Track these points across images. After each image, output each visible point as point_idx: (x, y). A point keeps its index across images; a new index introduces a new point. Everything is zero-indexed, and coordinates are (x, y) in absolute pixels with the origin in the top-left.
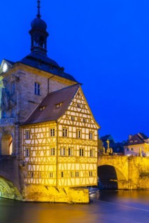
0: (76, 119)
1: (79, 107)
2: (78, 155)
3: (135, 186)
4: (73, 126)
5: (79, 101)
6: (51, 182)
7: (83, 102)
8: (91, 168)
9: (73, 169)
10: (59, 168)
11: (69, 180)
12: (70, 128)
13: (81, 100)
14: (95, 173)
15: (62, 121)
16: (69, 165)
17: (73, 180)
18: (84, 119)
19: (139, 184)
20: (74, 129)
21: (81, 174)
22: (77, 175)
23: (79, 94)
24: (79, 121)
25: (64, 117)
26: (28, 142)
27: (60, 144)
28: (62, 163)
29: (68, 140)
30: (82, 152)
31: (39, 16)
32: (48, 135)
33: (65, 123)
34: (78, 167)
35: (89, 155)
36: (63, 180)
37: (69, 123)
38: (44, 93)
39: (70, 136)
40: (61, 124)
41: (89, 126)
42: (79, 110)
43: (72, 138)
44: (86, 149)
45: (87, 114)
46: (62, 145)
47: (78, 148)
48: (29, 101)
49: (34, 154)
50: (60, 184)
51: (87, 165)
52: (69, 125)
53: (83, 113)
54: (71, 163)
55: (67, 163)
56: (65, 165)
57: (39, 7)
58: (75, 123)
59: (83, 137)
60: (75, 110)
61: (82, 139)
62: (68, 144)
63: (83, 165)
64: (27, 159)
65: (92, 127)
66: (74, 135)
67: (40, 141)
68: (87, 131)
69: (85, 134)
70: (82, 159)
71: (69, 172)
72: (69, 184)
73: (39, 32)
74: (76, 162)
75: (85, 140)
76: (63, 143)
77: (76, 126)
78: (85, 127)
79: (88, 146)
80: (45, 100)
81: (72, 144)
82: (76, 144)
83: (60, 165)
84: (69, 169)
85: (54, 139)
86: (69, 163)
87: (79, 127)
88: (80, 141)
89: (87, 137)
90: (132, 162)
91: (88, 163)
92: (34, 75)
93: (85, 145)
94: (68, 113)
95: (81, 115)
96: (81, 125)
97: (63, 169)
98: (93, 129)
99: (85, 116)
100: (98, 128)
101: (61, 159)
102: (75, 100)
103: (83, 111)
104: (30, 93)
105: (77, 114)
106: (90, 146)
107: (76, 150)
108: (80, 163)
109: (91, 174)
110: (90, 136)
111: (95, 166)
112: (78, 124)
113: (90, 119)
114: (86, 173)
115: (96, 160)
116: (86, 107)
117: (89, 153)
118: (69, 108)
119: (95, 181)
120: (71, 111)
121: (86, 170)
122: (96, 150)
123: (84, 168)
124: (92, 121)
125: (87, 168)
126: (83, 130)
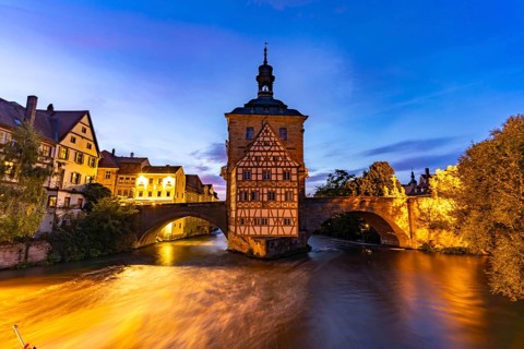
0: (262, 159)
1: (266, 144)
2: (265, 198)
4: (257, 167)
5: (267, 139)
7: (273, 139)
8: (287, 214)
9: (258, 215)
10: (239, 215)
11: (251, 228)
12: (254, 170)
13: (270, 136)
14: (295, 222)
15: (242, 164)
16: (252, 211)
17: (257, 229)
18: (275, 159)
20: (260, 171)
21: (271, 222)
22: (264, 222)
23: (267, 131)
24: (267, 160)
25: (245, 159)
27: (240, 188)
28: (243, 208)
29: (250, 184)
30: (272, 196)
31: (265, 62)
33: (247, 164)
34: (265, 213)
35: (283, 199)
36: (242, 228)
37: (251, 164)
39: (254, 178)
40: (241, 167)
41: (283, 164)
42: (267, 148)
43: (257, 181)
44: (278, 192)
45: (280, 151)
46: (242, 189)
47: (265, 191)
48: (239, 148)
50: (239, 233)
51: (281, 211)
52: (251, 167)
53: (273, 151)
54: (256, 208)
55: (249, 208)
56: (247, 211)
57: (265, 55)
58: (260, 164)
59: (274, 178)
60: (261, 149)
61: (271, 181)
62: (251, 187)
63: (274, 212)
65: (287, 164)
66: (260, 177)
68: (280, 171)
69: (277, 174)
70: (272, 204)
71: (252, 219)
72: (252, 233)
74: (263, 207)
75: (277, 181)
76: (244, 187)
77: (262, 167)
78: (276, 167)
79: (281, 188)
81: (257, 187)
82: (263, 187)
83: (239, 211)
84: (252, 215)
86: (253, 208)
87: (267, 167)
88: (269, 184)
89: (280, 178)
91: (281, 208)
92: (246, 121)
93: (277, 187)
94: (251, 154)
95: (269, 154)
96: (269, 164)
97: (243, 215)
98: (290, 167)
99: (277, 154)
100: (298, 165)
102: (261, 139)
103: (273, 149)
104: (240, 139)
105: (264, 154)
106: (285, 188)
107: (263, 194)
108: (269, 208)
109: (287, 222)
110: (286, 176)
111: (295, 213)
112: (265, 164)
113: (285, 157)
114: (278, 220)
115: (296, 205)
116: (278, 143)
117: (283, 197)
118: (252, 148)
119: (295, 232)
120: (254, 151)
121: (278, 218)
122: (296, 192)
123: (275, 215)
124: (288, 158)
125: (280, 215)
126: (273, 170)
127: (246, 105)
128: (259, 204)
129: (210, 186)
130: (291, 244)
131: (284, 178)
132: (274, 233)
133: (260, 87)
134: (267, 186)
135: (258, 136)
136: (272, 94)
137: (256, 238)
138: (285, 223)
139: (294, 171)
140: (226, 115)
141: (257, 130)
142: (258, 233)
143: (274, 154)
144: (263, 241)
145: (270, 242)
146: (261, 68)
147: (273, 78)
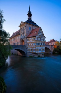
6: (34, 52)
11: (38, 51)
20: (40, 38)
21: (41, 50)
26: (28, 42)
31: (29, 10)
32: (33, 40)
35: (43, 45)
38: (31, 29)
40: (37, 37)
42: (41, 33)
48: (28, 32)
49: (30, 45)
64: (28, 46)
67: (31, 41)
70: (41, 46)
73: (30, 14)
76: (37, 42)
79: (43, 42)
80: (31, 31)
81: (39, 42)
85: (35, 41)
88: (41, 41)
89: (43, 40)
90: (52, 47)
91: (43, 47)
92: (29, 25)
94: (38, 34)
95: (41, 35)
97: (37, 48)
101: (37, 46)
102: (40, 31)
104: (28, 29)
109: (44, 50)
128: (39, 46)
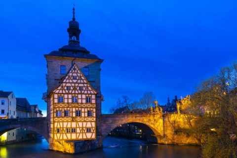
0: (72, 88)
1: (74, 78)
2: (74, 115)
3: (170, 141)
4: (68, 94)
5: (75, 75)
7: (79, 75)
8: (89, 125)
9: (69, 126)
10: (56, 126)
11: (64, 135)
12: (66, 96)
13: (77, 73)
14: (93, 130)
15: (57, 92)
16: (65, 124)
17: (69, 135)
18: (81, 89)
19: (174, 139)
20: (70, 96)
21: (78, 130)
22: (74, 131)
23: (75, 69)
24: (75, 89)
25: (60, 88)
27: (56, 108)
28: (58, 122)
29: (63, 105)
30: (78, 114)
31: (74, 19)
33: (61, 92)
34: (74, 125)
35: (86, 115)
36: (58, 135)
37: (64, 92)
39: (66, 101)
40: (56, 94)
41: (86, 92)
42: (75, 81)
43: (68, 103)
44: (83, 111)
45: (84, 83)
46: (57, 109)
47: (74, 110)
48: (56, 80)
50: (56, 138)
51: (85, 124)
52: (64, 94)
53: (79, 83)
54: (68, 122)
55: (63, 122)
56: (61, 124)
57: (74, 13)
58: (70, 92)
59: (80, 101)
60: (71, 81)
61: (78, 103)
62: (64, 107)
63: (80, 124)
65: (89, 92)
66: (70, 101)
68: (84, 96)
69: (81, 99)
70: (78, 119)
71: (65, 129)
72: (65, 138)
74: (73, 121)
75: (82, 103)
76: (59, 107)
77: (71, 94)
78: (81, 94)
79: (85, 108)
81: (68, 107)
82: (72, 107)
83: (56, 124)
84: (65, 126)
86: (66, 122)
87: (75, 94)
88: (77, 105)
89: (84, 101)
90: (166, 119)
91: (85, 121)
92: (60, 61)
93: (82, 107)
94: (64, 84)
95: (77, 85)
96: (77, 92)
97: (59, 126)
98: (91, 94)
99: (82, 85)
100: (96, 93)
101: (56, 119)
102: (70, 74)
103: (79, 81)
104: (56, 74)
105: (73, 85)
106: (87, 108)
107: (72, 112)
108: (77, 121)
109: (89, 130)
110: (88, 100)
111: (94, 124)
112: (73, 92)
113: (87, 87)
114: (83, 129)
115: (95, 119)
116: (83, 78)
117: (86, 114)
118: (65, 81)
119: (94, 136)
120: (66, 83)
121: (83, 128)
122: (94, 110)
123: (81, 126)
124: (90, 88)
125: (84, 126)
126: (80, 96)
127: (60, 50)
128: (70, 119)
129: (35, 106)
130: (91, 144)
131: (87, 102)
132: (80, 137)
133: (70, 37)
134: (75, 107)
135: (68, 72)
136: (79, 42)
137: (68, 141)
138: (87, 131)
139: (93, 97)
140: (45, 56)
141: (68, 68)
142: (69, 138)
143: (80, 85)
144: (72, 143)
145: (76, 143)
146: (70, 23)
147: (79, 31)
